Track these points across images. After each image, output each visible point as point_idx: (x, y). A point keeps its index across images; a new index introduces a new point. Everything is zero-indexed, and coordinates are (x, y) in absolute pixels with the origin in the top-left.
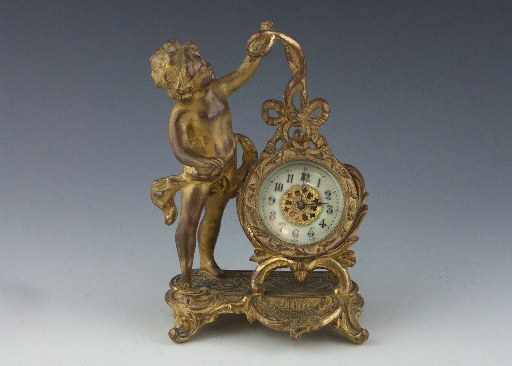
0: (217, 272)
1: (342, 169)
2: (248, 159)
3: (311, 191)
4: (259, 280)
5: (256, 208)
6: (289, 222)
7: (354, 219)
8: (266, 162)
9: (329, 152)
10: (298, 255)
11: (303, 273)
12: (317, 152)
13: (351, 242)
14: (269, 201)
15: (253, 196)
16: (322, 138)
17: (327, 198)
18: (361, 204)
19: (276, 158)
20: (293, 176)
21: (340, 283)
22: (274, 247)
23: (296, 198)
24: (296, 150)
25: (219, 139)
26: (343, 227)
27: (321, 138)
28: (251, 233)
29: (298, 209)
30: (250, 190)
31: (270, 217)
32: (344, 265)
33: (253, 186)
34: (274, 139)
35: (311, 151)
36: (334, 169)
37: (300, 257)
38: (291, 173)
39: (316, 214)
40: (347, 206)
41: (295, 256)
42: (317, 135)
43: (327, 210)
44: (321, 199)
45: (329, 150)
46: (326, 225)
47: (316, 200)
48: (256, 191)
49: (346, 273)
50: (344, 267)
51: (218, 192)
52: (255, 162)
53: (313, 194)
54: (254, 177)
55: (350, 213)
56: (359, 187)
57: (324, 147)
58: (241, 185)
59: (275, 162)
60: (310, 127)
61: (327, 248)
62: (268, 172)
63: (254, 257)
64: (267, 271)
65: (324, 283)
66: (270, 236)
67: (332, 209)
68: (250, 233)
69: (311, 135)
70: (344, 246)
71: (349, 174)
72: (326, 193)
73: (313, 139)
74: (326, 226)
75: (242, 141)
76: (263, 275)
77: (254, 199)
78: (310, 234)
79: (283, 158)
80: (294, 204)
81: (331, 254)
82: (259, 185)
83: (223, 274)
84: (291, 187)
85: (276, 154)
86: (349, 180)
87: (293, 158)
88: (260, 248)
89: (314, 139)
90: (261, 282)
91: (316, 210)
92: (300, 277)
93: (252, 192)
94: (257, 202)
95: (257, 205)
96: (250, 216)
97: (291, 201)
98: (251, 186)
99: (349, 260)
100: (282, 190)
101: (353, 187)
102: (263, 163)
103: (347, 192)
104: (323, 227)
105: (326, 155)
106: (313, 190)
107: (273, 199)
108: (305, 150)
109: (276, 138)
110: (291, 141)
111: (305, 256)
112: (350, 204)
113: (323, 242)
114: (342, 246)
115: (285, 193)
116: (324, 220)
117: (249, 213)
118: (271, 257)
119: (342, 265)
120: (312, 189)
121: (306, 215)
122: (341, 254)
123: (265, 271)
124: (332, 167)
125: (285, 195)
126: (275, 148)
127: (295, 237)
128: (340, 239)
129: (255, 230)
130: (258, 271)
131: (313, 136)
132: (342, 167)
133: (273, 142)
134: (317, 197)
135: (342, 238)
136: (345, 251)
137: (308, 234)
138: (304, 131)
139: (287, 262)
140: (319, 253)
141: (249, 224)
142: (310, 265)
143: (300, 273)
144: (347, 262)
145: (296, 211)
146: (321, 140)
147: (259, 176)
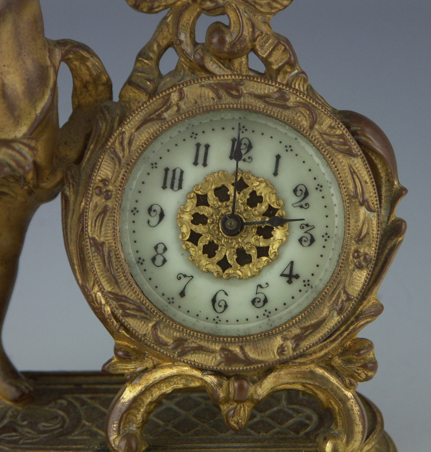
0: (13, 390)
1: (338, 132)
3: (257, 186)
4: (129, 422)
5: (115, 243)
6: (202, 271)
7: (371, 266)
8: (137, 118)
9: (302, 81)
10: (230, 366)
11: (243, 409)
12: (272, 88)
13: (365, 321)
14: (148, 217)
15: (107, 211)
16: (283, 48)
17: (299, 204)
18: (388, 219)
19: (163, 109)
20: (207, 147)
21: (337, 425)
22: (166, 344)
23: (219, 207)
24: (216, 84)
25: (11, 70)
26: (344, 287)
27: (280, 45)
28: (104, 305)
29: (225, 236)
30: (97, 194)
31: (154, 259)
32: (347, 381)
33: (105, 185)
34: (155, 48)
35: (255, 85)
36: (316, 133)
37: (234, 368)
38: (203, 140)
39: (270, 248)
40: (353, 232)
41: (222, 367)
42: (268, 39)
43: (299, 237)
44: (283, 207)
45: (303, 76)
46: (297, 277)
47: (271, 211)
48: (113, 196)
49: (352, 400)
50: (348, 385)
51: (11, 193)
52: (106, 112)
53: (263, 195)
54: (108, 161)
55: (362, 251)
56: (383, 175)
57: (289, 70)
58: (73, 177)
59: (160, 118)
60: (250, 19)
61: (305, 344)
62: (143, 146)
63: (115, 363)
64: (149, 400)
65: (294, 410)
66: (155, 316)
67: (311, 232)
68: (103, 306)
69: (254, 40)
70: (346, 333)
71: (355, 147)
72: (295, 191)
73: (259, 49)
74: (299, 279)
75: (70, 59)
76: (139, 410)
77: (108, 220)
78: (258, 302)
79: (183, 106)
80: (213, 222)
81: (314, 356)
82: (121, 182)
83: (30, 392)
84: (205, 178)
85: (163, 97)
86: (356, 162)
87: (207, 104)
88: (128, 343)
89: (262, 49)
90: (134, 428)
91: (272, 236)
92: (235, 419)
93: (103, 200)
94: (118, 227)
95: (118, 235)
96: (101, 264)
97: (206, 214)
98: (101, 185)
99: (362, 366)
100: (180, 187)
101: (368, 180)
102: (130, 122)
103: (352, 194)
104: (290, 282)
105: (295, 96)
106: (263, 185)
107: (159, 211)
108: (239, 83)
109: (159, 46)
110: (202, 58)
111: (248, 368)
112: (360, 224)
113: (293, 328)
114: (341, 334)
115: (190, 193)
116: (292, 263)
117: (99, 257)
118: (159, 364)
119: (343, 382)
120: (261, 182)
121: (245, 251)
122: (340, 351)
123: (145, 400)
124: (312, 127)
125: (188, 200)
126: (159, 72)
127: (219, 309)
128: (336, 319)
129: (115, 303)
130: (126, 400)
131: (260, 40)
132: (336, 127)
133: (151, 55)
134: (274, 203)
135: (342, 317)
136: (349, 343)
137: (253, 302)
138: (234, 29)
139: (201, 379)
140: (285, 357)
141: (97, 282)
142: (261, 387)
143: (236, 407)
144: (356, 374)
145: (218, 239)
146: (281, 51)
147: (122, 158)
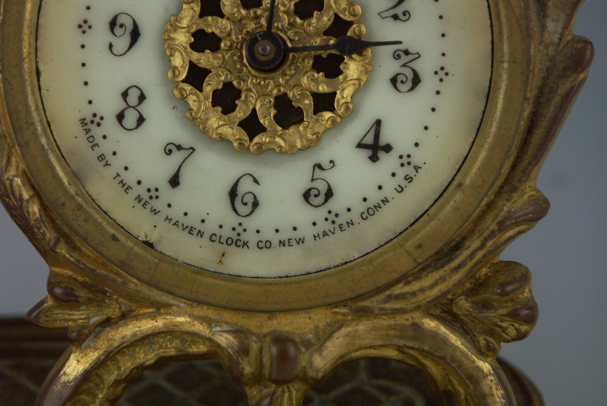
6: (211, 138)
11: (287, 395)
14: (109, 37)
17: (392, 12)
23: (242, 19)
28: (28, 201)
29: (253, 72)
31: (120, 117)
39: (338, 96)
43: (391, 75)
44: (362, 18)
46: (388, 148)
47: (338, 26)
49: (491, 378)
50: (484, 350)
63: (49, 309)
64: (113, 377)
67: (416, 65)
68: (25, 204)
70: (480, 254)
74: (392, 153)
76: (95, 396)
78: (316, 196)
80: (230, 48)
81: (421, 297)
88: (74, 271)
91: (341, 72)
97: (217, 32)
99: (508, 315)
104: (374, 158)
107: (130, 26)
116: (378, 123)
118: (130, 311)
119: (474, 343)
121: (290, 101)
122: (468, 285)
123: (105, 377)
125: (185, 6)
127: (243, 210)
130: (71, 378)
134: (344, 10)
136: (484, 270)
137: (307, 196)
139: (210, 340)
142: (320, 354)
143: (274, 393)
144: (497, 329)
145: (241, 79)
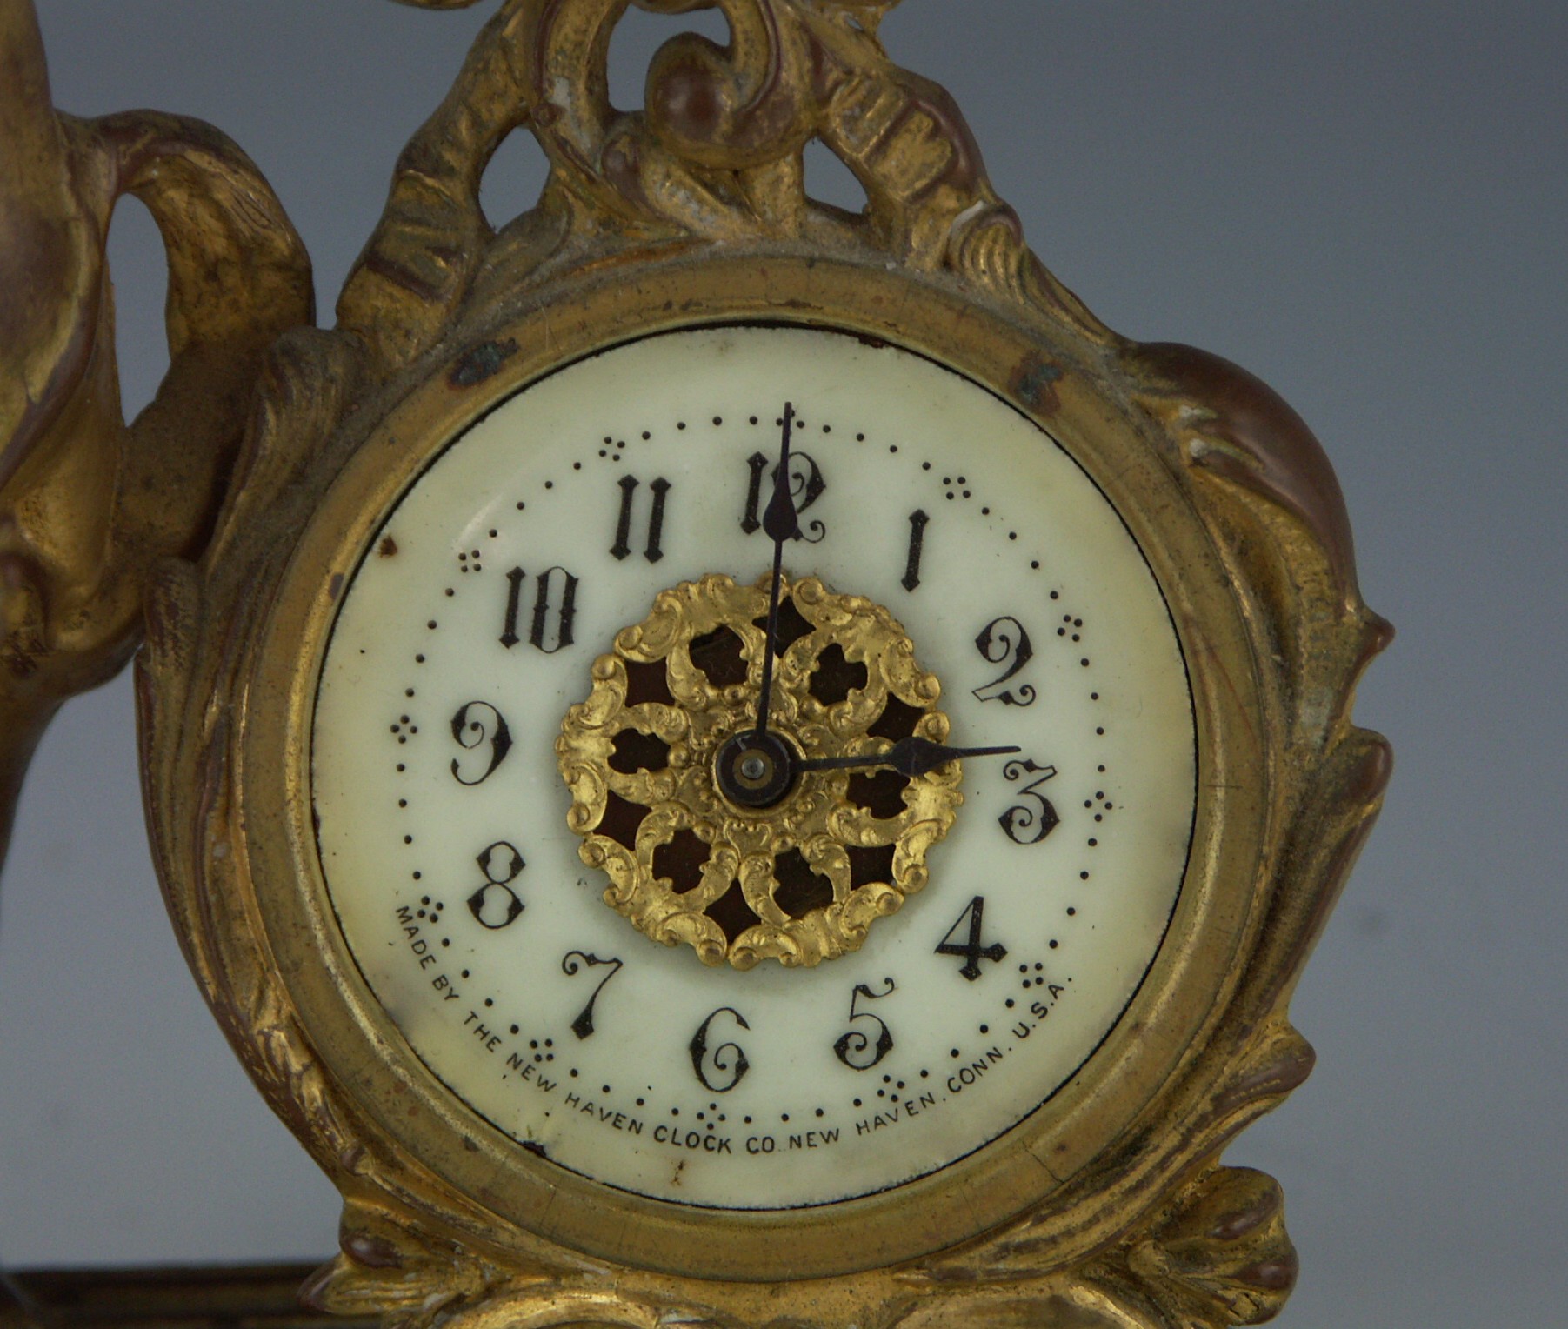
2: (222, 321)
3: (844, 628)
6: (653, 940)
9: (1001, 240)
13: (1248, 1111)
14: (452, 750)
16: (927, 124)
17: (999, 689)
20: (661, 489)
23: (709, 706)
27: (917, 117)
28: (299, 1077)
29: (733, 809)
31: (476, 903)
38: (644, 464)
39: (899, 852)
42: (873, 95)
43: (1001, 810)
44: (942, 702)
45: (1002, 221)
46: (998, 953)
47: (897, 719)
52: (290, 371)
53: (866, 660)
57: (950, 203)
60: (803, 27)
63: (345, 1279)
67: (1046, 790)
68: (294, 1081)
69: (825, 100)
72: (983, 642)
73: (841, 132)
74: (1005, 961)
75: (152, 182)
78: (859, 1048)
80: (687, 763)
84: (657, 603)
88: (391, 1207)
89: (851, 132)
91: (903, 807)
97: (661, 733)
99: (1238, 1276)
100: (566, 638)
104: (971, 973)
106: (867, 623)
107: (491, 727)
109: (477, 123)
110: (633, 170)
115: (600, 659)
116: (978, 903)
120: (859, 613)
121: (805, 864)
122: (1159, 1218)
125: (597, 687)
126: (481, 216)
127: (718, 1079)
131: (842, 100)
133: (450, 157)
134: (906, 688)
136: (1190, 1188)
137: (841, 1048)
138: (748, 62)
144: (1216, 1303)
